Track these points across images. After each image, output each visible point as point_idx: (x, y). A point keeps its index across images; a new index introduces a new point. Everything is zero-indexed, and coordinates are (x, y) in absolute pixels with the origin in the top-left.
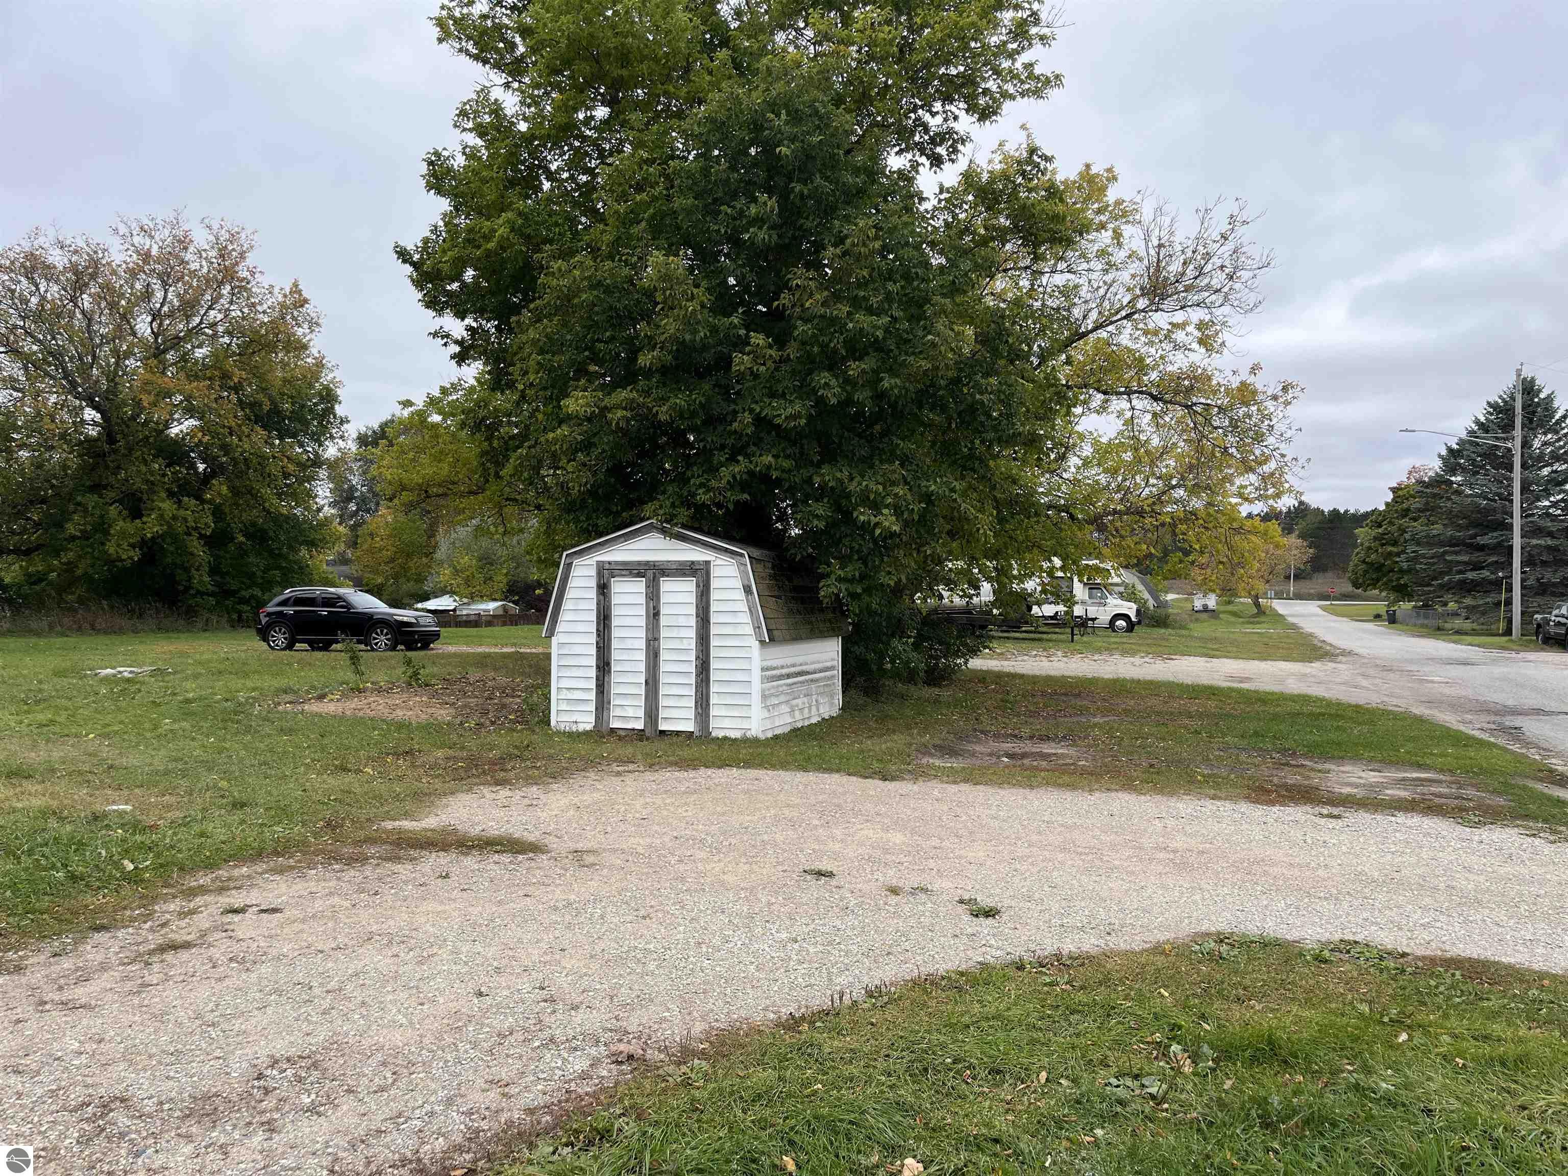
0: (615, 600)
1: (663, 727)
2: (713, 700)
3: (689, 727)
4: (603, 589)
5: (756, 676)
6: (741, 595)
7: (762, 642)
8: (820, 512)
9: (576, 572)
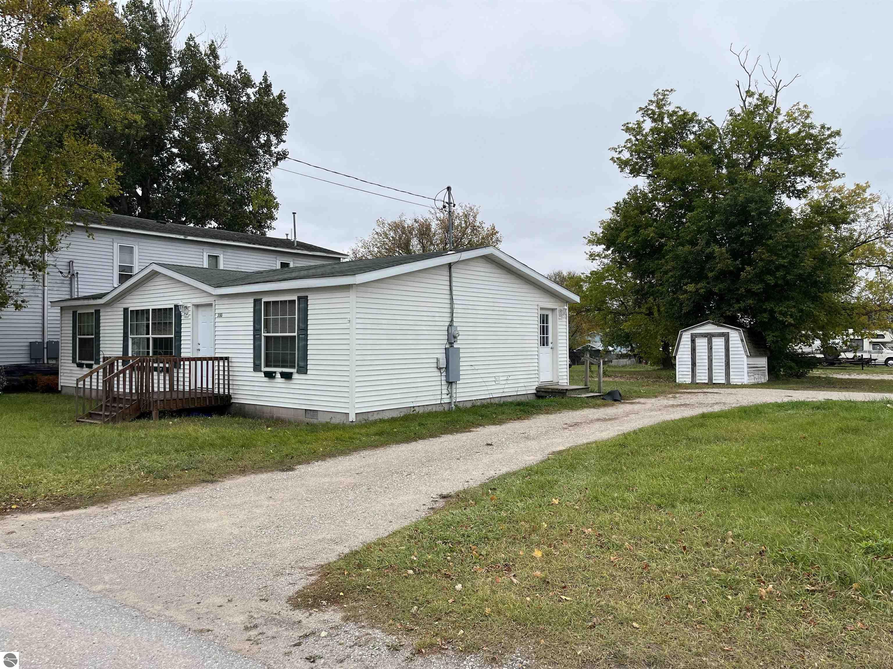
0: (697, 344)
1: (714, 382)
2: (731, 373)
3: (723, 382)
4: (693, 341)
5: (745, 366)
6: (740, 342)
7: (747, 356)
8: (765, 316)
9: (683, 336)
